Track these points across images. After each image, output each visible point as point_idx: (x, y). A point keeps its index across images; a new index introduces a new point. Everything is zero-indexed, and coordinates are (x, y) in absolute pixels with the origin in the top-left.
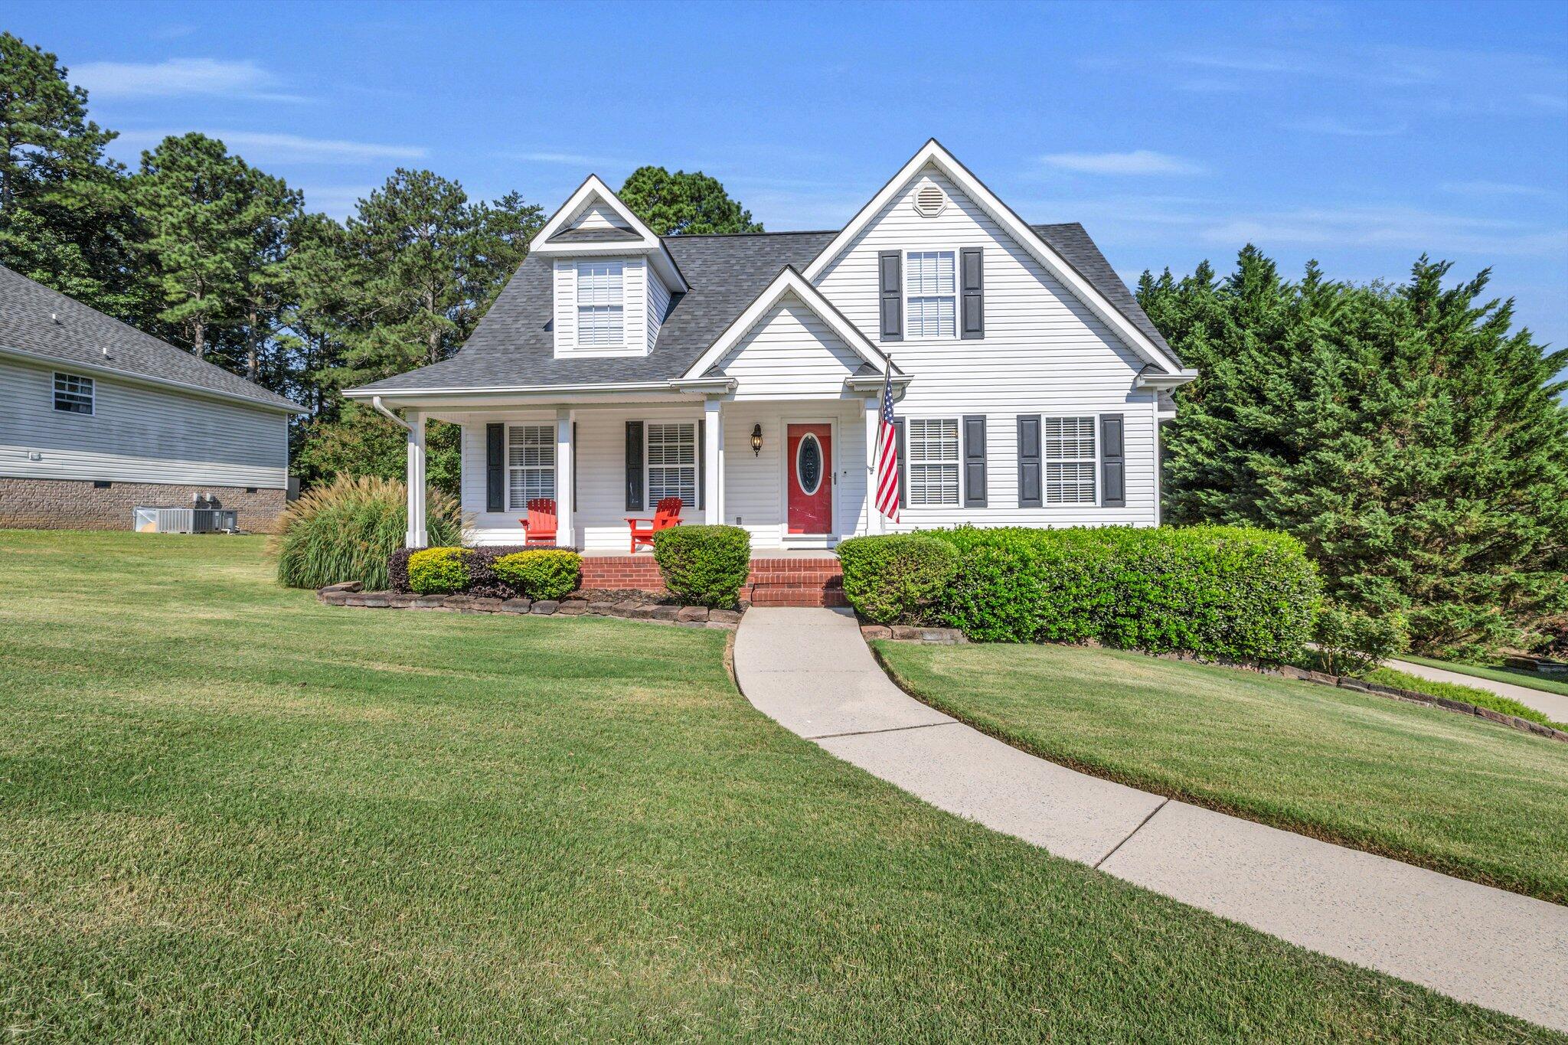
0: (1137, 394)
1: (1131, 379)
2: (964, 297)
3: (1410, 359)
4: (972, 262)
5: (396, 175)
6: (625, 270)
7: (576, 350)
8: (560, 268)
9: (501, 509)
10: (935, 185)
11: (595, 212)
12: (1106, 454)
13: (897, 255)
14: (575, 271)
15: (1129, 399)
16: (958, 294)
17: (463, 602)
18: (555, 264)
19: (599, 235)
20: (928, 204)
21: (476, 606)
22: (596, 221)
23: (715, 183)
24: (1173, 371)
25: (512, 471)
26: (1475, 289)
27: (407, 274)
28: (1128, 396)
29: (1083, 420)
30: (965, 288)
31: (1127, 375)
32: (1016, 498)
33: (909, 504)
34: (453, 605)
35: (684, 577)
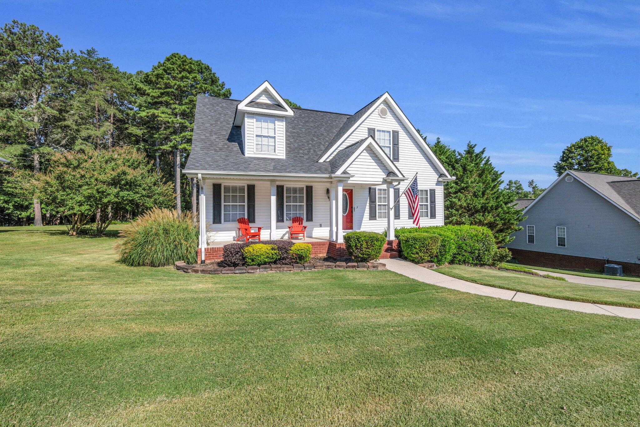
0: (438, 183)
1: (437, 178)
2: (393, 147)
3: (471, 172)
4: (395, 134)
5: (13, 24)
6: (276, 122)
7: (255, 153)
8: (248, 117)
9: (220, 222)
10: (385, 107)
11: (264, 96)
12: (431, 202)
13: (374, 130)
14: (255, 120)
15: (437, 184)
16: (391, 146)
17: (280, 268)
18: (246, 115)
19: (267, 106)
20: (383, 113)
21: (285, 269)
22: (264, 100)
23: (208, 67)
24: (449, 177)
25: (225, 205)
26: (482, 152)
27: (25, 82)
28: (436, 184)
29: (425, 190)
30: (394, 144)
31: (435, 177)
32: (408, 216)
33: (377, 219)
34: (276, 269)
35: (368, 252)
